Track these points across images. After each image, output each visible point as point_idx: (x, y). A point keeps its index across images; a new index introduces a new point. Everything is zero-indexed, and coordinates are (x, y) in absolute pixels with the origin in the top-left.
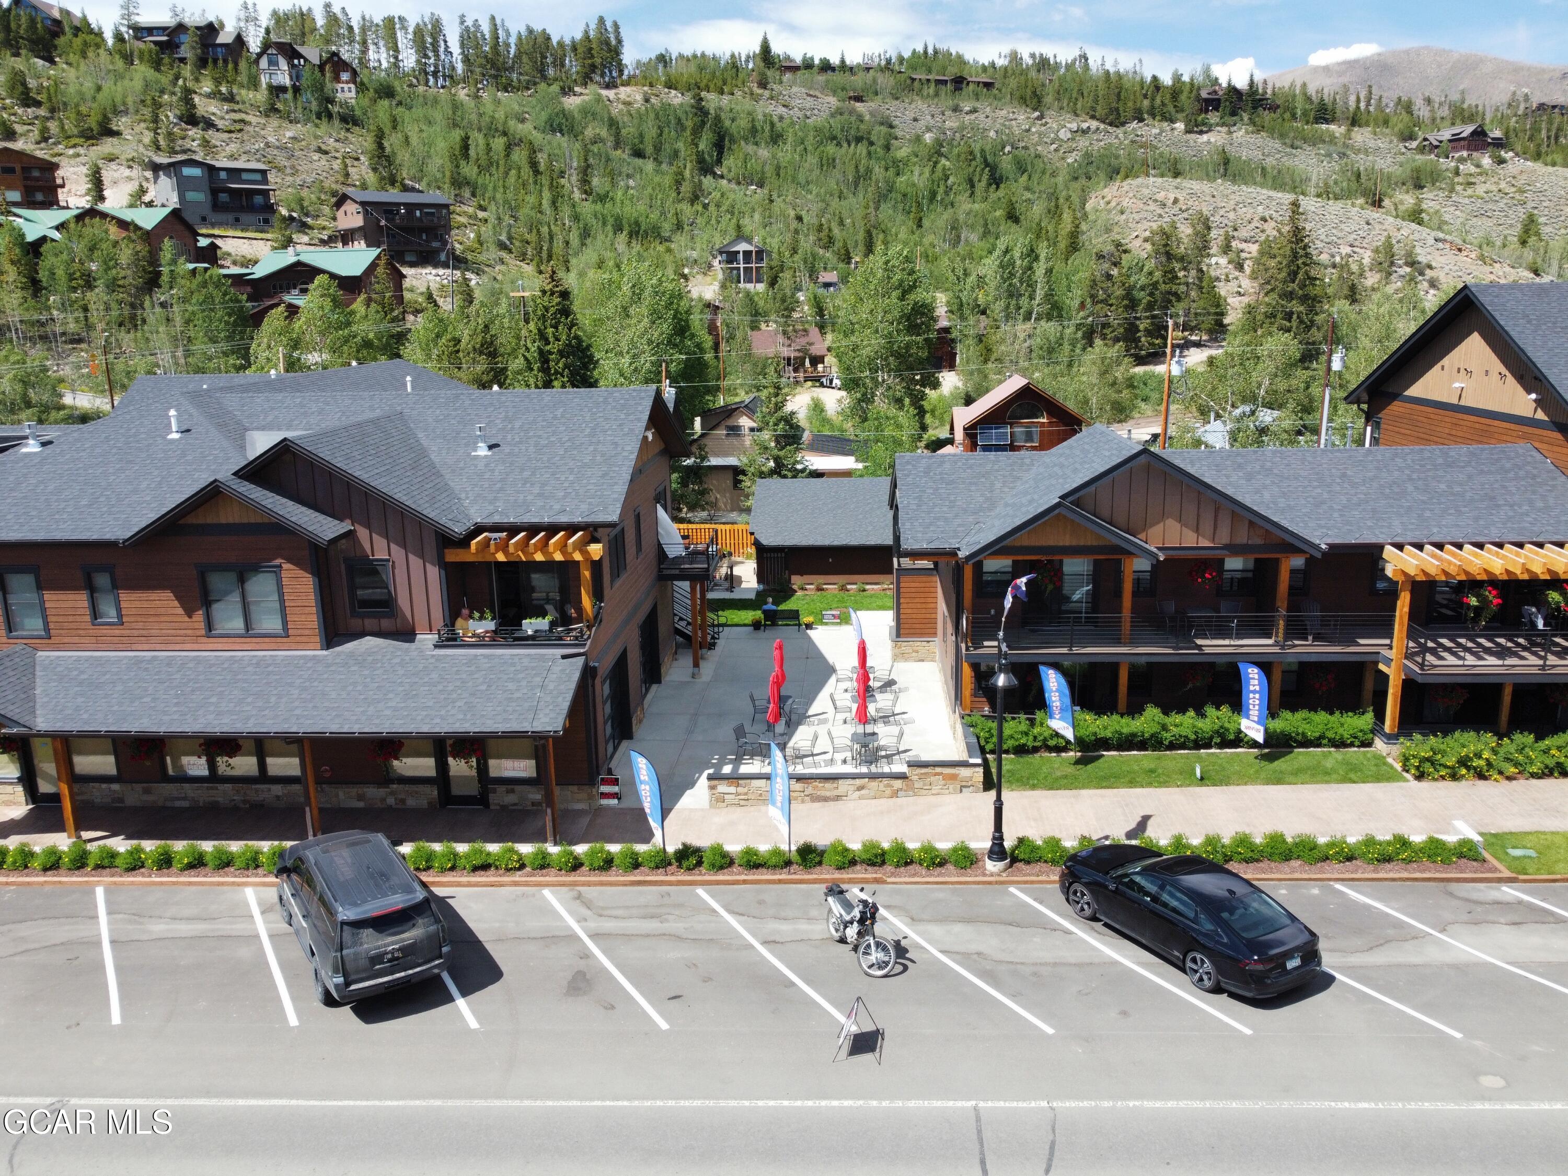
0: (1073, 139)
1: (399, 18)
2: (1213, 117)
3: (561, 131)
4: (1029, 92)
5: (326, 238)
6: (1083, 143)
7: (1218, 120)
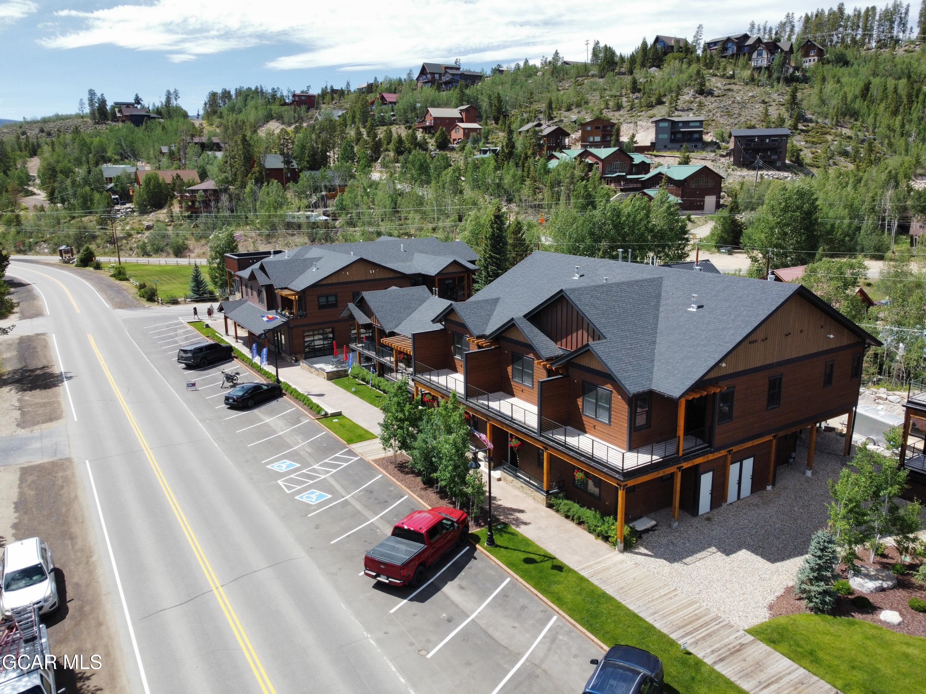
5: (725, 154)
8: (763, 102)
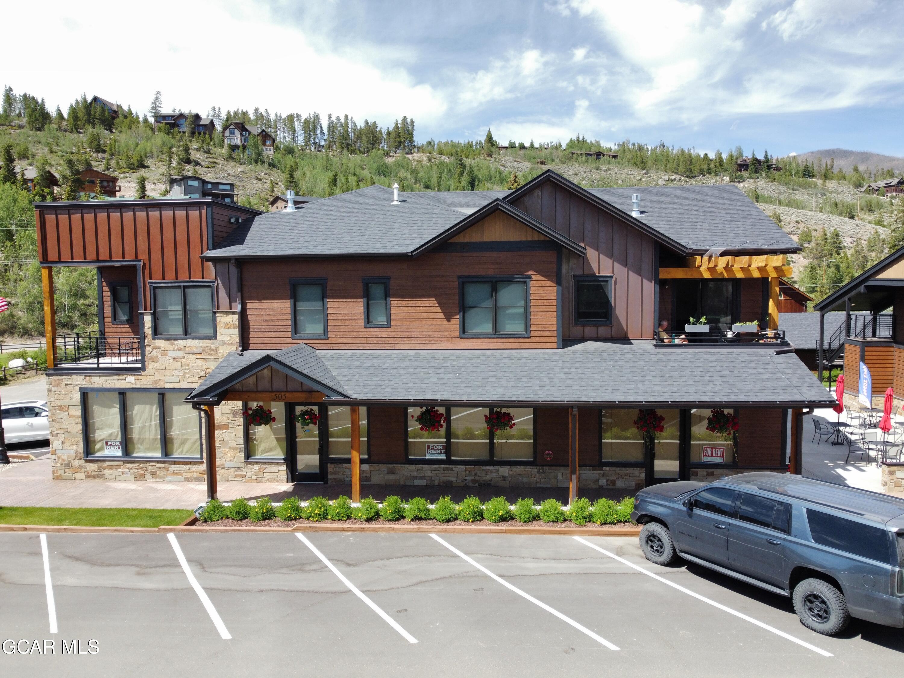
0: (666, 185)
1: (297, 114)
2: (745, 174)
3: (384, 175)
4: (639, 160)
7: (748, 175)
8: (257, 178)
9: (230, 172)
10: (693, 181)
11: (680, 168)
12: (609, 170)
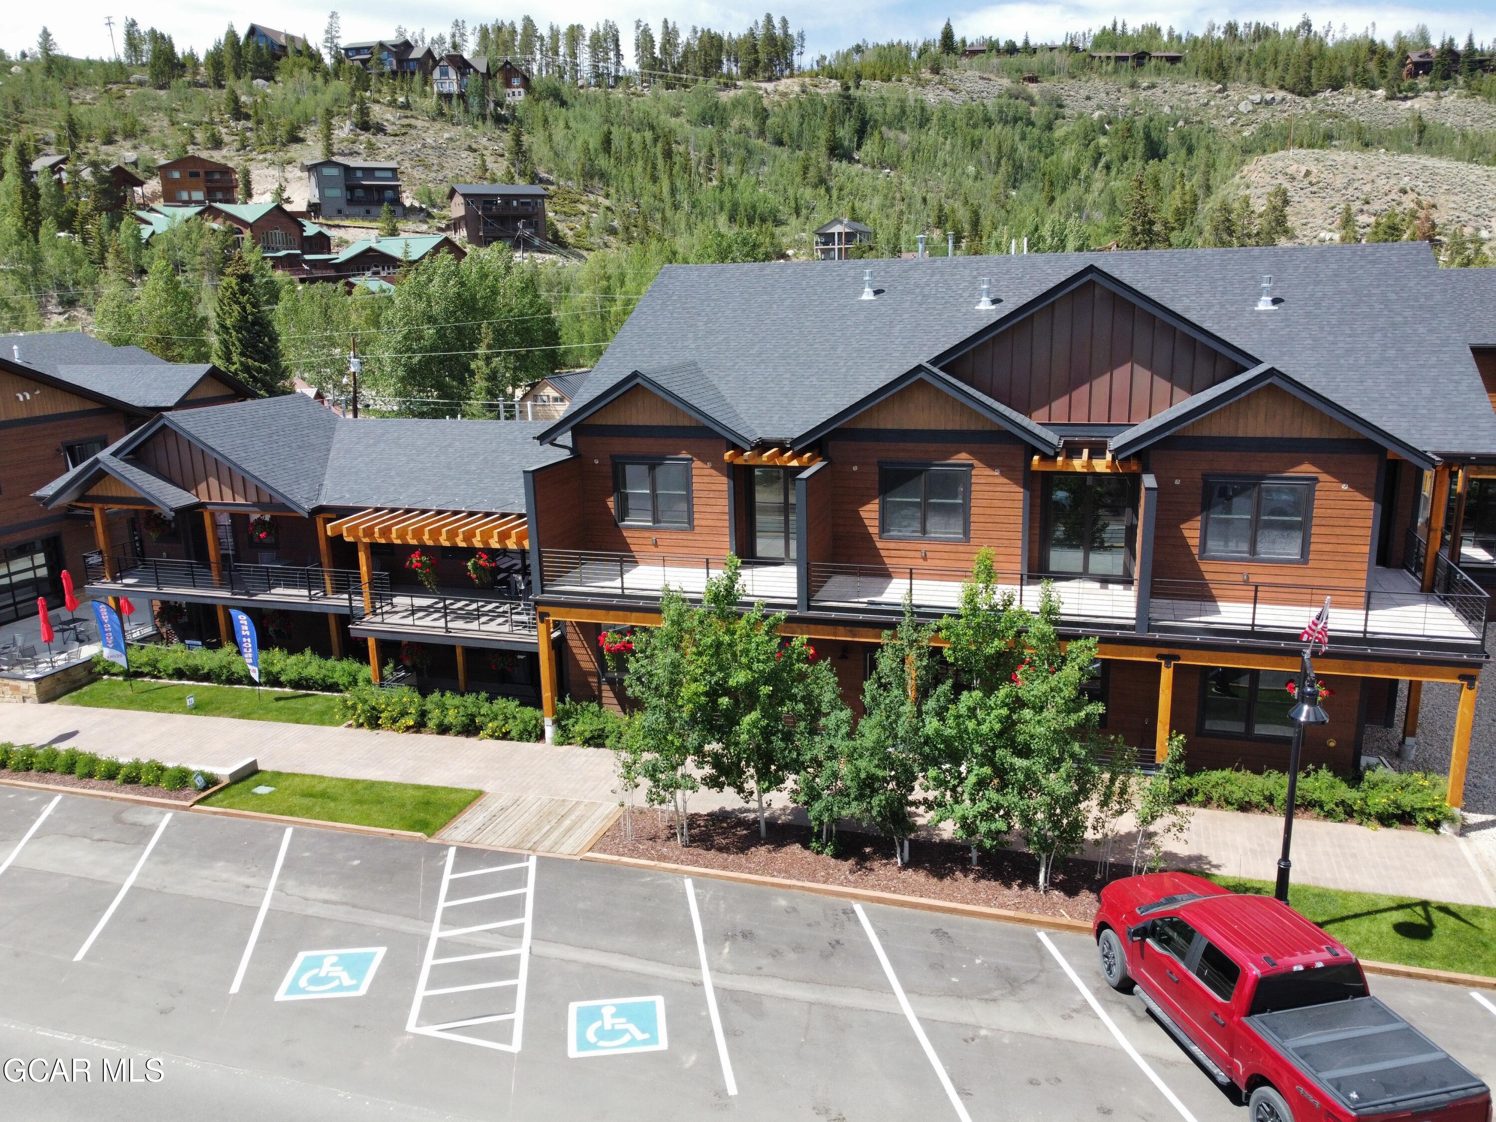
0: (1254, 111)
1: (576, 26)
2: (1422, 82)
3: (711, 123)
4: (1214, 65)
5: (443, 226)
6: (1264, 114)
7: (1427, 84)
8: (470, 149)
9: (429, 140)
10: (1308, 102)
11: (1287, 77)
12: (1153, 86)
